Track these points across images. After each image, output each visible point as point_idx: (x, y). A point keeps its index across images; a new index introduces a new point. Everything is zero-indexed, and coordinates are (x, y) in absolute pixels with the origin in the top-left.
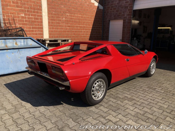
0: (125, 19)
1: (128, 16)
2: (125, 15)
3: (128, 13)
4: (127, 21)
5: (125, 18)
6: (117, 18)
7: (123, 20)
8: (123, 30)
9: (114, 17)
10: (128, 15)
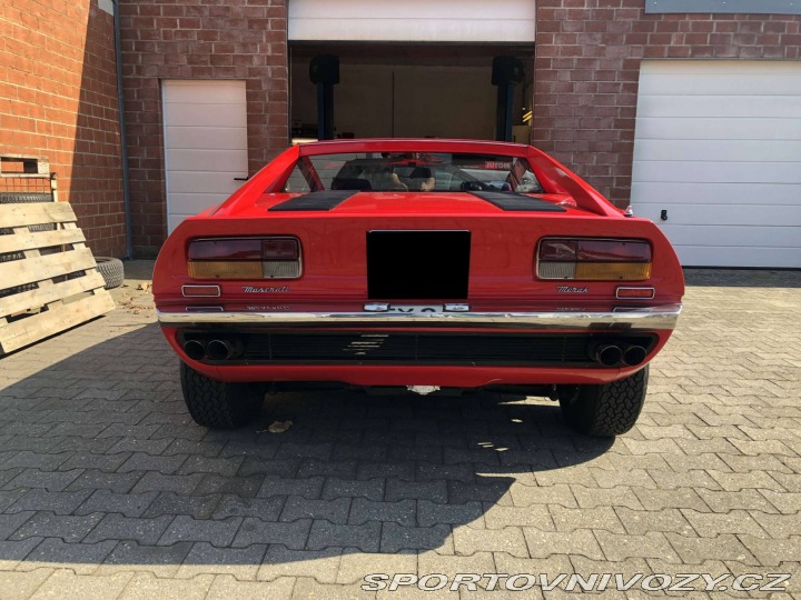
0: (258, 78)
1: (269, 68)
2: (256, 61)
3: (269, 53)
4: (265, 87)
5: (252, 72)
6: (206, 67)
7: (244, 84)
8: (252, 133)
9: (190, 62)
10: (270, 60)
